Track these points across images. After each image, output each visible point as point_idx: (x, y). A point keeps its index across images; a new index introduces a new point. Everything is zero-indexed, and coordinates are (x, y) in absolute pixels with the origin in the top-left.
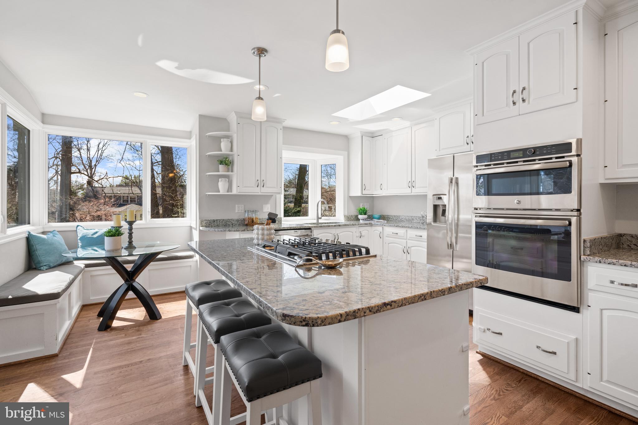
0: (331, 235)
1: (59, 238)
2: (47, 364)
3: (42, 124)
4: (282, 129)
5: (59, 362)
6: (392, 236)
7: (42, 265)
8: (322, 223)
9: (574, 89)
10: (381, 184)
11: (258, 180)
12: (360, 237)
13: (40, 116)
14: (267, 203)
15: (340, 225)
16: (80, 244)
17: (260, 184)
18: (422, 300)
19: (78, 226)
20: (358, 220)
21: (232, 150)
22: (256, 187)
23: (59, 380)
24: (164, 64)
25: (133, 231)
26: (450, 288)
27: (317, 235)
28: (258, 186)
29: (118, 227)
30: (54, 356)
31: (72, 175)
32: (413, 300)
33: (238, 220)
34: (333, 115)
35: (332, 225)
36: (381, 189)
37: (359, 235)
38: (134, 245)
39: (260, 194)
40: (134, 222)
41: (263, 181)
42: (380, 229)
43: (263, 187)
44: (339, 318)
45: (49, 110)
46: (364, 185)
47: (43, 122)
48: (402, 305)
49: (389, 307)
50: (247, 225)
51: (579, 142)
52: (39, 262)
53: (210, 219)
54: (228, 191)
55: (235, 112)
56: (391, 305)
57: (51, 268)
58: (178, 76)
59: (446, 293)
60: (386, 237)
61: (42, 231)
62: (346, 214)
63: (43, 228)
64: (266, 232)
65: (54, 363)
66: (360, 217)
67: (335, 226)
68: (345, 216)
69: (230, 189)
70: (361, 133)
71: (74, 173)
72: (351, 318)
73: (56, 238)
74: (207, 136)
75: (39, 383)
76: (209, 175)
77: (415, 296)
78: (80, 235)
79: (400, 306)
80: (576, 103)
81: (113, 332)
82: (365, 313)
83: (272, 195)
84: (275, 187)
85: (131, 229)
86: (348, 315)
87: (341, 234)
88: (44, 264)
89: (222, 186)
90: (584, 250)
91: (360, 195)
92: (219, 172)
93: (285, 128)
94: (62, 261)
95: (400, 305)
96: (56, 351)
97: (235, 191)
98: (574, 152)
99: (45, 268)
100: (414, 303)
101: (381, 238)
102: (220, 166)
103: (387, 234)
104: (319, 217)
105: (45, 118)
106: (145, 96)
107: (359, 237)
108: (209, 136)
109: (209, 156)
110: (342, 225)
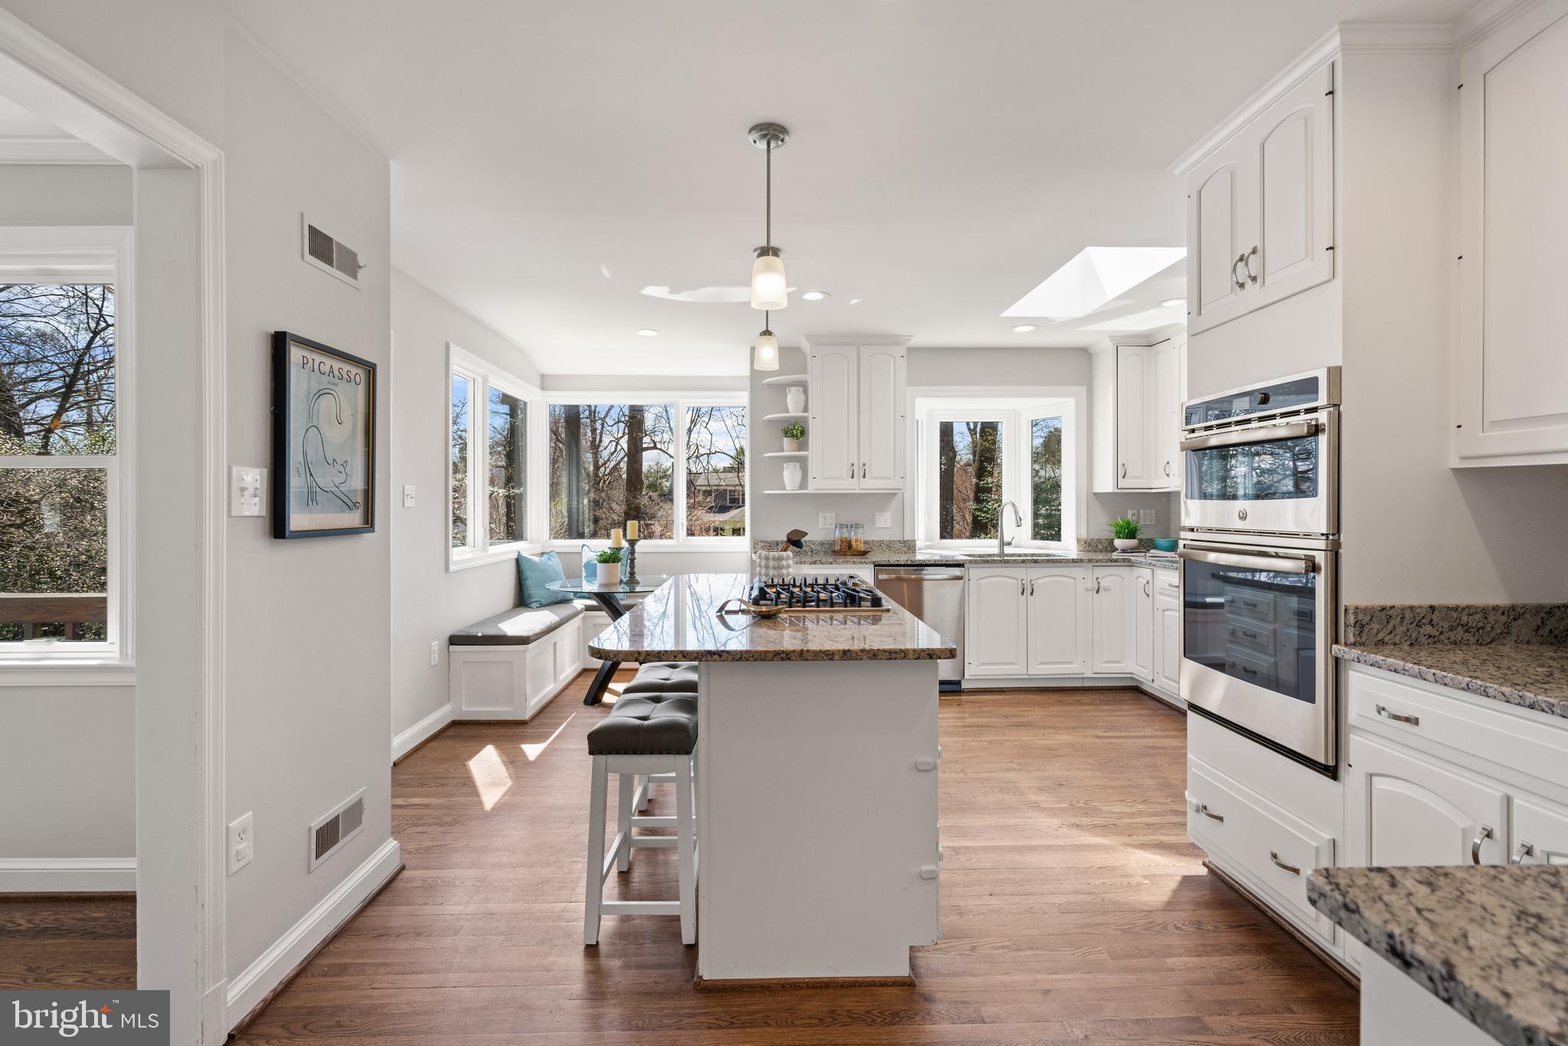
0: (1014, 581)
1: (555, 563)
2: (513, 730)
3: (541, 392)
4: (905, 355)
5: (529, 730)
6: (1167, 592)
7: (532, 600)
8: (1011, 555)
9: (1327, 249)
10: (1168, 463)
11: (853, 465)
12: (1098, 592)
13: (538, 381)
14: (883, 510)
15: (1037, 560)
16: (584, 574)
17: (860, 471)
18: (782, 659)
19: (584, 546)
20: (1115, 549)
21: (806, 410)
22: (850, 479)
23: (516, 748)
24: (650, 291)
25: (635, 555)
26: (845, 652)
27: (978, 580)
28: (853, 477)
29: (616, 549)
30: (522, 723)
31: (644, 453)
32: (762, 656)
33: (822, 544)
34: (1002, 315)
35: (1015, 560)
36: (1168, 475)
37: (1091, 584)
38: (637, 578)
39: (858, 491)
40: (637, 540)
41: (864, 465)
42: (1146, 573)
43: (864, 477)
44: (636, 655)
45: (551, 368)
46: (1123, 465)
47: (542, 388)
48: (741, 658)
49: (716, 657)
50: (834, 552)
51: (1335, 375)
52: (530, 597)
53: (769, 540)
54: (801, 488)
55: (805, 336)
56: (720, 656)
57: (542, 606)
58: (681, 303)
59: (837, 657)
60: (1160, 593)
61: (540, 551)
62: (1084, 535)
63: (543, 547)
64: (771, 563)
65: (520, 730)
66: (1118, 543)
67: (1023, 562)
68: (1078, 541)
69: (804, 484)
70: (1111, 340)
71: (648, 449)
72: (653, 659)
73: (550, 562)
74: (764, 384)
75: (498, 747)
76: (769, 457)
77: (766, 652)
78: (584, 561)
79: (738, 660)
80: (1332, 282)
81: (600, 709)
82: (675, 657)
83: (896, 494)
84: (889, 478)
85: (633, 552)
86: (649, 655)
87: (1039, 581)
88: (536, 600)
89: (790, 477)
90: (1345, 631)
91: (1111, 491)
92: (783, 451)
93: (911, 350)
94: (557, 598)
95: (736, 658)
96: (527, 716)
97: (812, 488)
98: (1322, 399)
99: (536, 605)
100: (764, 660)
101: (1148, 595)
102: (785, 439)
103: (1161, 588)
104: (1005, 540)
105: (545, 382)
106: (655, 333)
107: (1095, 592)
108: (769, 385)
109: (769, 421)
110: (1043, 560)
